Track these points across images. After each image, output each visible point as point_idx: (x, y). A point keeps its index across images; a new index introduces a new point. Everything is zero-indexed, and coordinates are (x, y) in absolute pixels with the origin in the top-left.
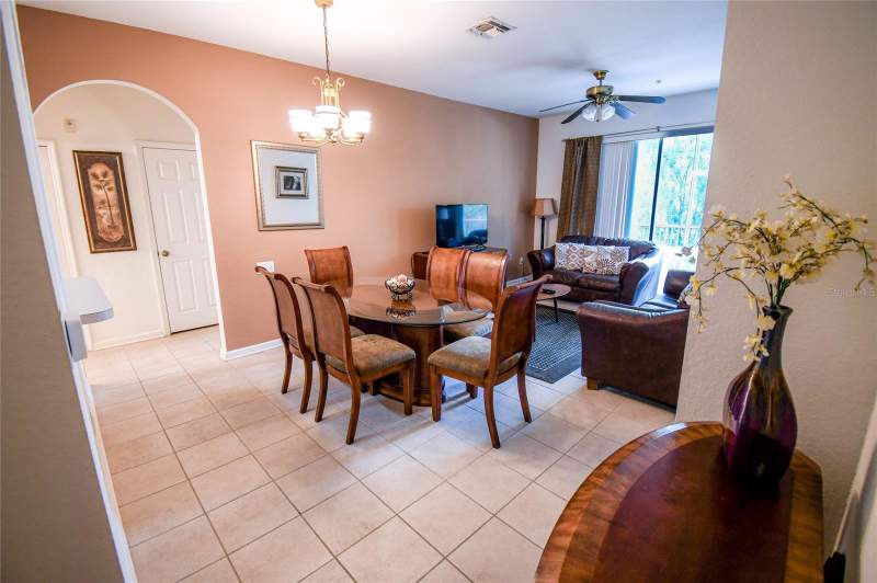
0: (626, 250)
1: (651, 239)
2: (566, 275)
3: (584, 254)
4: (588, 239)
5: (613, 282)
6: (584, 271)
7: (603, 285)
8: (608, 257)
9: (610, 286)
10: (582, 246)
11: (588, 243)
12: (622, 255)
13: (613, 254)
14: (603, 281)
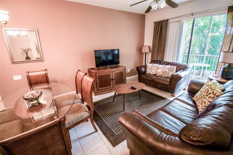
0: (175, 67)
1: (187, 63)
2: (149, 76)
3: (158, 68)
4: (161, 62)
5: (166, 81)
6: (157, 75)
7: (163, 82)
8: (167, 70)
9: (165, 83)
10: (157, 65)
11: (160, 64)
12: (173, 69)
13: (169, 69)
14: (163, 80)
